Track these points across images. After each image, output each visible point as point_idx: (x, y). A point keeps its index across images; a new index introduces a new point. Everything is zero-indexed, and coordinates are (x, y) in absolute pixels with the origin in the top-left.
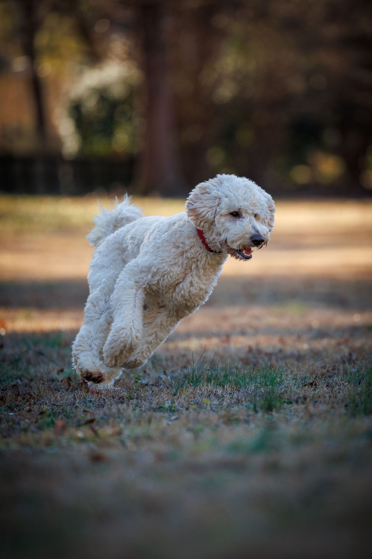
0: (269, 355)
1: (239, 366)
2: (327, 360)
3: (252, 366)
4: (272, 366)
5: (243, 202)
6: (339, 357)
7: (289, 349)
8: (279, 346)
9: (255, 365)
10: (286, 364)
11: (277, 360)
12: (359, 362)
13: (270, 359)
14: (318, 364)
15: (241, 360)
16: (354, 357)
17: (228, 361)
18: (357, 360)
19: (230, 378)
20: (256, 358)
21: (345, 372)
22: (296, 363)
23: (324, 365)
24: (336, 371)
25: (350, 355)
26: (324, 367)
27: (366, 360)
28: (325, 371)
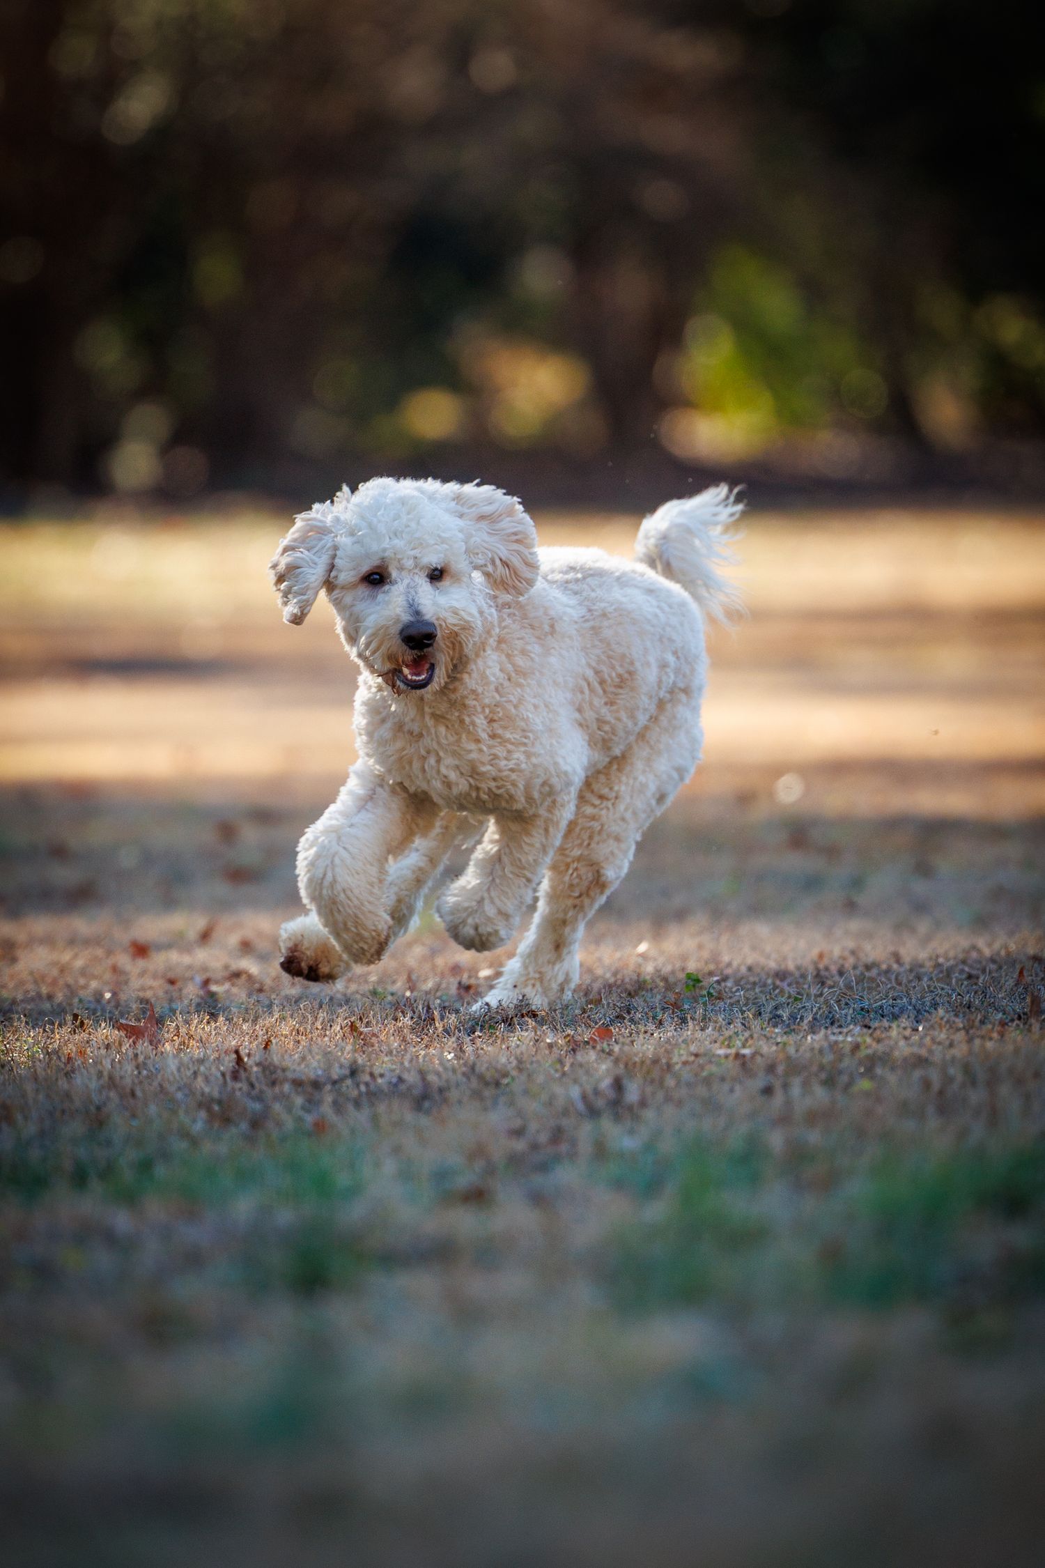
0: (312, 1087)
1: (198, 1127)
2: (532, 1106)
3: (244, 1126)
4: (320, 1127)
5: (390, 538)
6: (575, 1092)
7: (384, 1065)
8: (347, 1052)
9: (256, 1123)
10: (375, 1119)
11: (338, 1107)
12: (649, 1114)
13: (312, 1103)
14: (498, 1118)
15: (205, 1103)
16: (633, 1093)
17: (153, 1109)
18: (643, 1103)
19: (160, 1171)
20: (259, 1098)
21: (601, 1151)
22: (409, 1116)
23: (517, 1123)
24: (564, 1148)
25: (618, 1085)
26: (518, 1133)
27: (680, 1104)
28: (520, 1145)
